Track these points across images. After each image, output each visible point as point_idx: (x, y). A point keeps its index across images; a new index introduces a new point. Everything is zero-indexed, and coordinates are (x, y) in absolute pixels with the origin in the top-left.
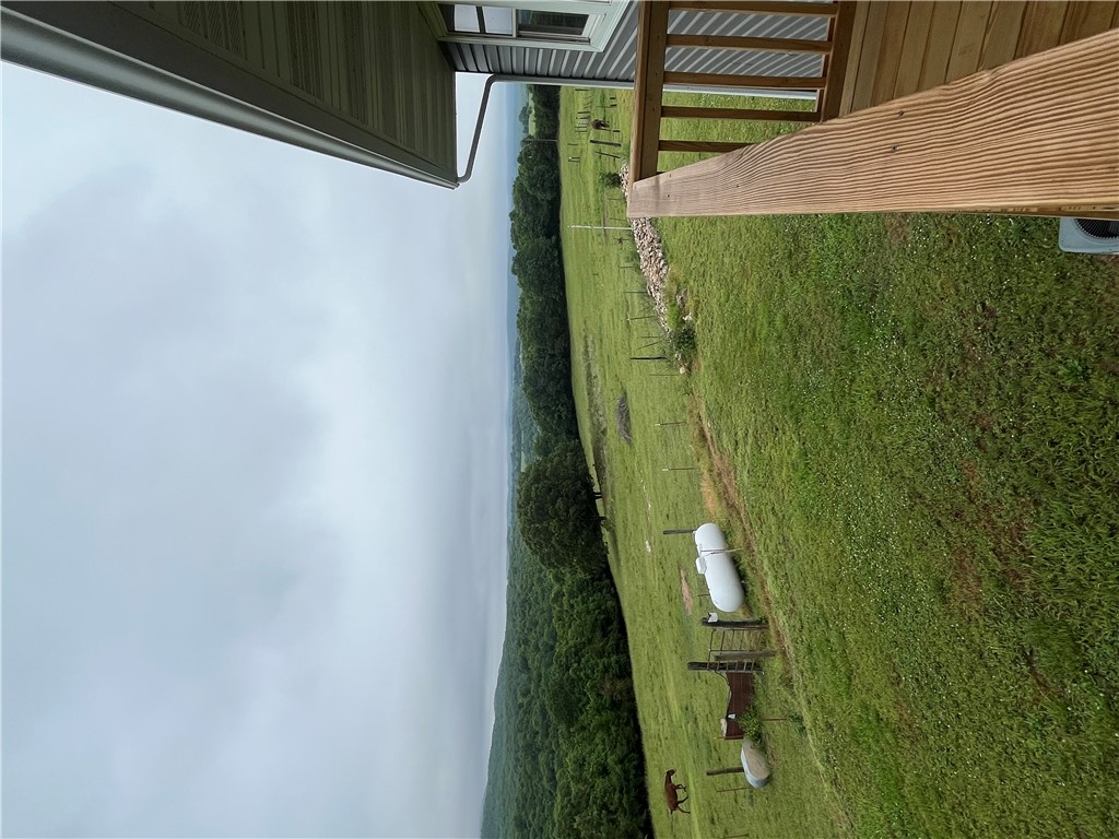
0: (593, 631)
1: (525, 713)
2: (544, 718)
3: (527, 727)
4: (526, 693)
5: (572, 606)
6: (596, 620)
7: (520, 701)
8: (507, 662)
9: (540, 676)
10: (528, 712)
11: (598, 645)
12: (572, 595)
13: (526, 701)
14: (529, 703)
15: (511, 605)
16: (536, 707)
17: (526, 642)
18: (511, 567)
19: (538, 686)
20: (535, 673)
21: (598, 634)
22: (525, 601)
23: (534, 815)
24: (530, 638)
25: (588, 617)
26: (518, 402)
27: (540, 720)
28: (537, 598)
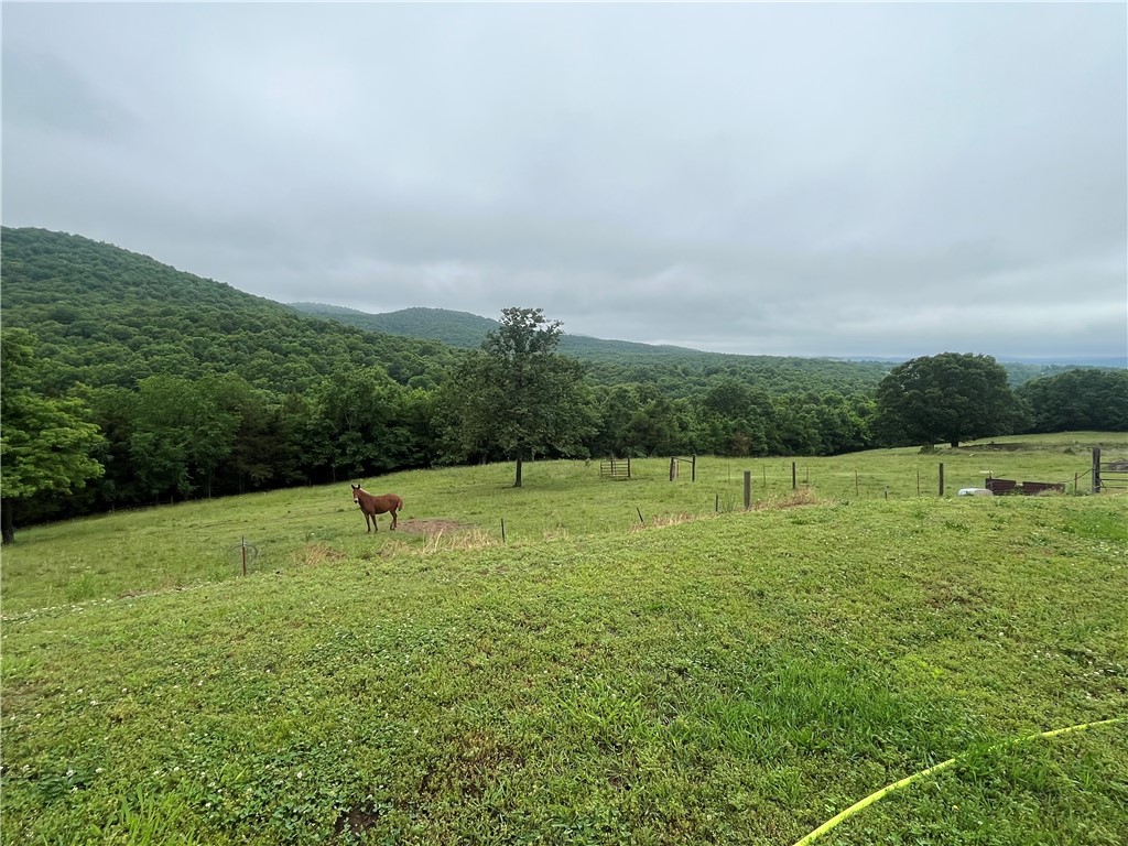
0: (788, 430)
1: (671, 371)
2: (667, 388)
3: (659, 372)
4: (686, 372)
5: (808, 412)
6: (798, 434)
7: (680, 367)
8: (706, 357)
9: (704, 385)
10: (672, 373)
11: (777, 434)
12: (820, 413)
13: (680, 371)
14: (679, 375)
15: (763, 360)
16: (676, 381)
17: (733, 373)
18: (802, 360)
19: (695, 383)
20: (706, 380)
21: (786, 435)
22: (773, 372)
23: (592, 377)
24: (737, 376)
25: (801, 427)
26: (1015, 369)
27: (666, 384)
28: (777, 384)
